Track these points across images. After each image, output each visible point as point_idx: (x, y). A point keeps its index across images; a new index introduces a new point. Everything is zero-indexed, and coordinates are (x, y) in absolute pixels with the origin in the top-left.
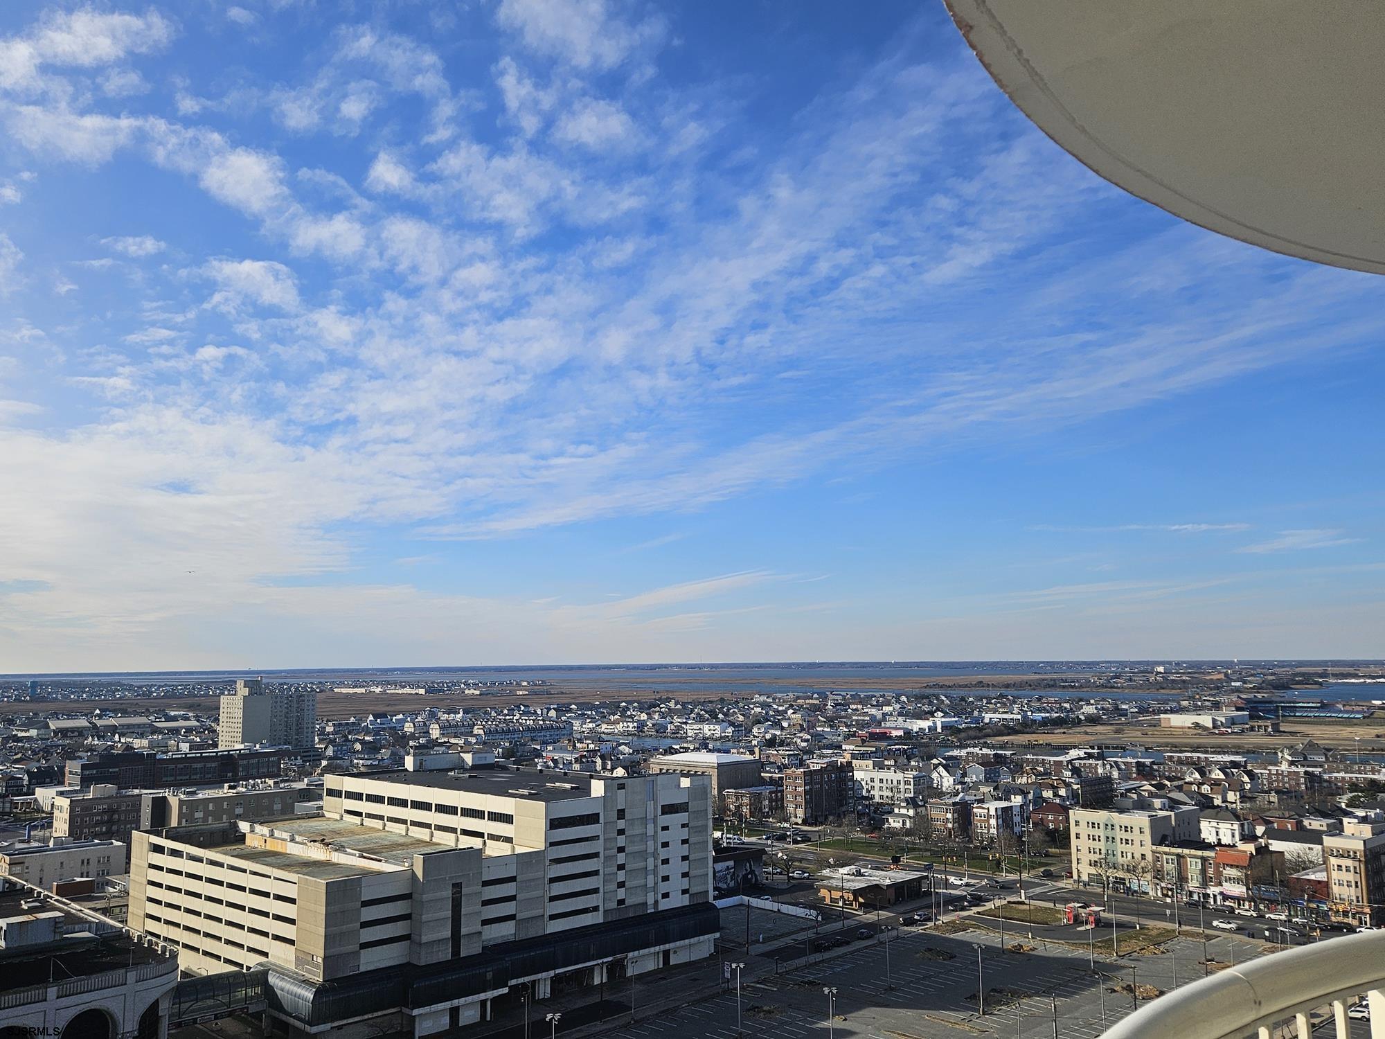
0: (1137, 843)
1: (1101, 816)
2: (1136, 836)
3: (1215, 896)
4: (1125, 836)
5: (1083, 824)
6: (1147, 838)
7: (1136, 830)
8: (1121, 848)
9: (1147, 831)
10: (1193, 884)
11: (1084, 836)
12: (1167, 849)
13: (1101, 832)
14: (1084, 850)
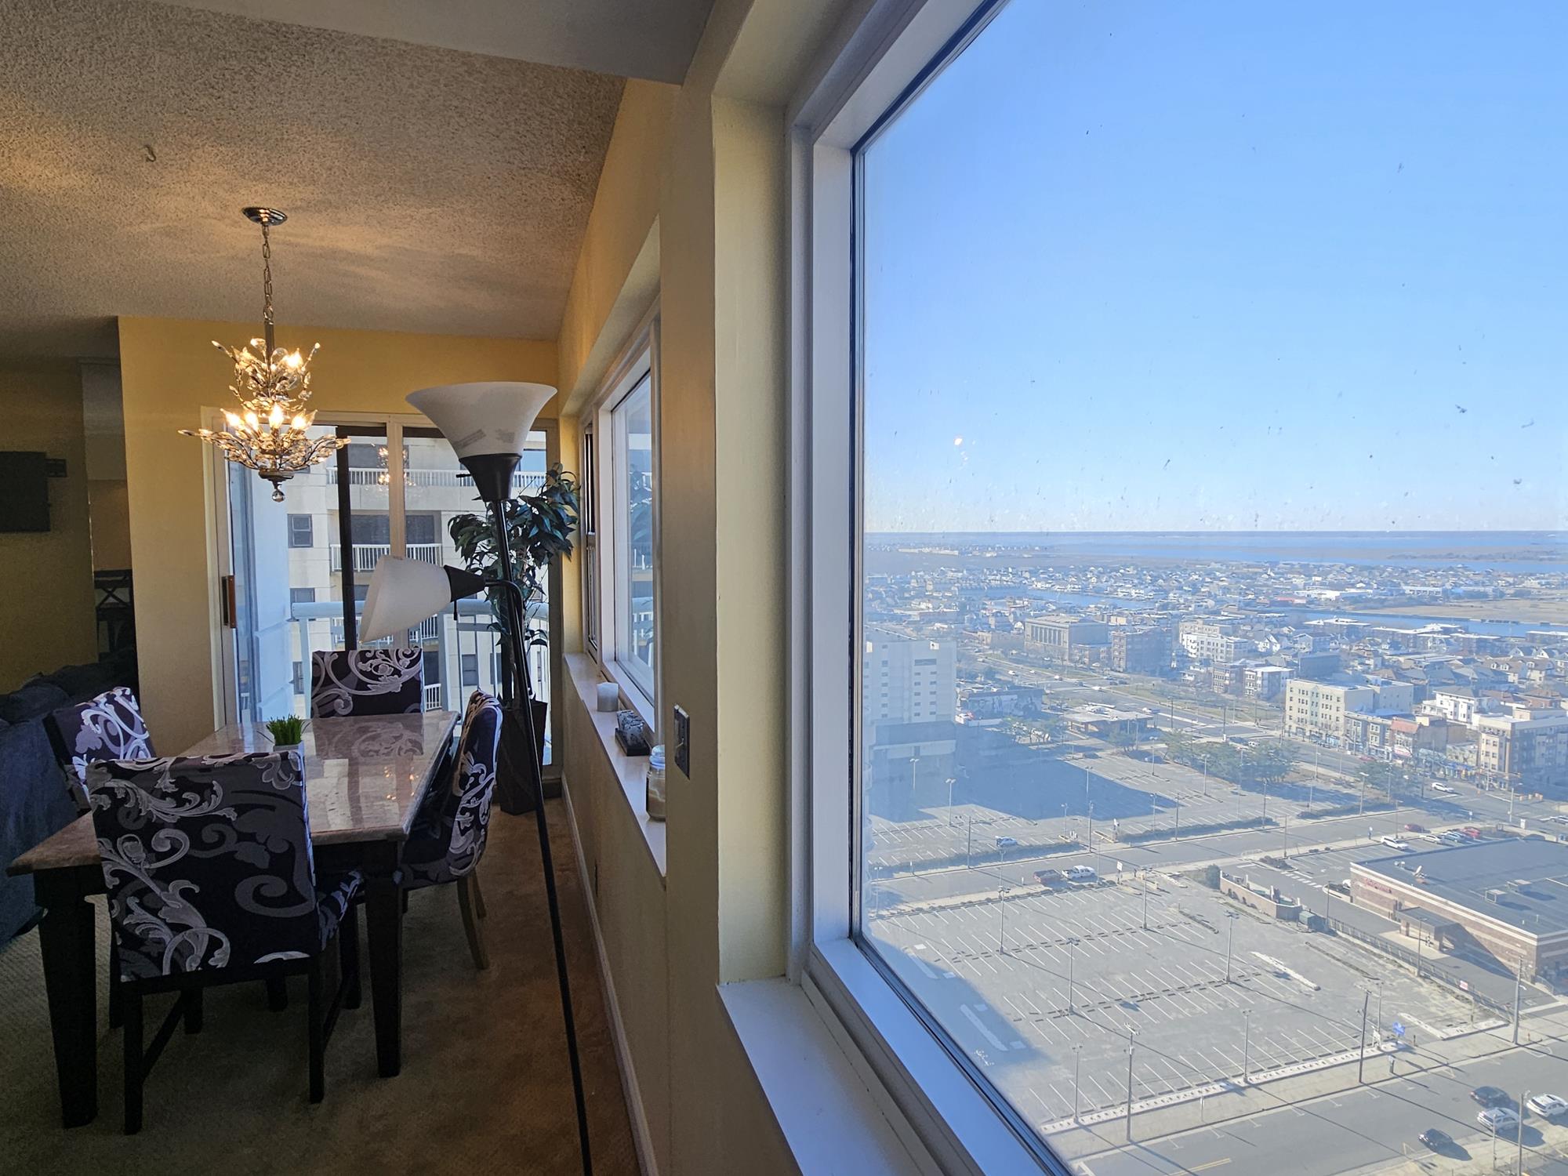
0: (1334, 709)
1: (1309, 686)
2: (1334, 703)
3: (1388, 753)
4: (1325, 702)
5: (1296, 691)
6: (1342, 705)
7: (1335, 699)
8: (1322, 711)
9: (1342, 700)
10: (1374, 742)
11: (1295, 700)
12: (1355, 715)
13: (1306, 698)
14: (1295, 709)
